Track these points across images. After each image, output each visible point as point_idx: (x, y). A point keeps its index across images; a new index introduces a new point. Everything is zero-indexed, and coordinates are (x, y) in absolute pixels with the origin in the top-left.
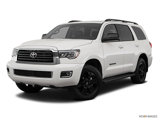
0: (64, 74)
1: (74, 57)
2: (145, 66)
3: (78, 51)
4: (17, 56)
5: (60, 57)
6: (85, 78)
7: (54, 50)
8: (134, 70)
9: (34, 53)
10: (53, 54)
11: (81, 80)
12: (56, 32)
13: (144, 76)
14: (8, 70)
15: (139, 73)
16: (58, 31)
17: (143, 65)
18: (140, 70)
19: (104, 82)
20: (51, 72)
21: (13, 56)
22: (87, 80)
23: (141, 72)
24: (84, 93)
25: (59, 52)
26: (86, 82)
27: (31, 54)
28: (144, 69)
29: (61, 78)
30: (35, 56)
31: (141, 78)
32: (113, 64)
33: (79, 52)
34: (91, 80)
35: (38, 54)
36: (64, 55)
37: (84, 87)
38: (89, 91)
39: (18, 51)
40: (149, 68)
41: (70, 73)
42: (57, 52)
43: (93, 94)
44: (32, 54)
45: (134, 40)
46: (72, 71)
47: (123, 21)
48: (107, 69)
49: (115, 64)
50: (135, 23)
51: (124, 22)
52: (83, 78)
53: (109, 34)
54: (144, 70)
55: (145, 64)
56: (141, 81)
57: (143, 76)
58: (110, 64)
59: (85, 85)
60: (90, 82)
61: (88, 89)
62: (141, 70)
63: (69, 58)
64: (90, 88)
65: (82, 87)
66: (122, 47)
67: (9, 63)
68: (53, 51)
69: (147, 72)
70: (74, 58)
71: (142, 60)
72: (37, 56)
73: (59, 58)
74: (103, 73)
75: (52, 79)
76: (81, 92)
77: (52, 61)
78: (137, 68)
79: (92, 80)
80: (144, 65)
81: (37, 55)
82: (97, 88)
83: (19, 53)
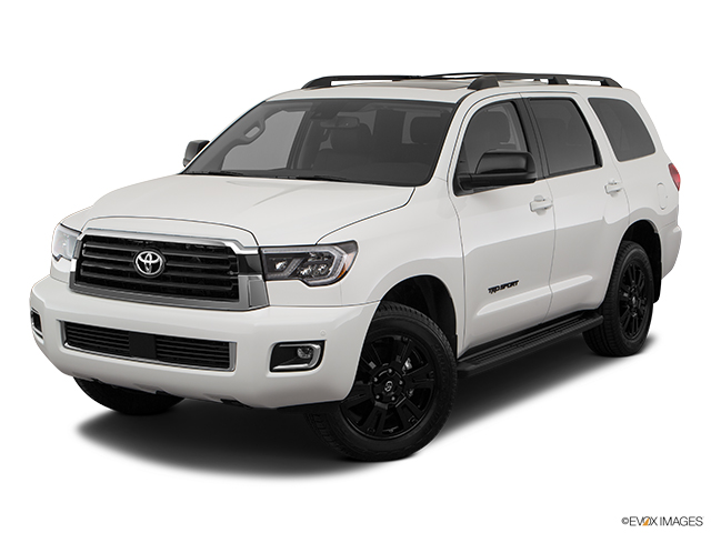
0: (286, 354)
1: (332, 275)
2: (647, 275)
3: (350, 246)
4: (74, 261)
5: (269, 276)
6: (378, 365)
7: (242, 245)
8: (596, 298)
9: (149, 254)
10: (235, 260)
11: (363, 373)
12: (250, 135)
13: (645, 318)
14: (36, 319)
15: (622, 310)
16: (256, 130)
17: (638, 273)
18: (626, 295)
19: (462, 374)
20: (227, 343)
21: (57, 259)
22: (390, 371)
23: (631, 306)
24: (376, 428)
25: (264, 251)
26: (383, 380)
27: (139, 257)
28: (641, 288)
29: (272, 370)
30: (155, 267)
31: (628, 330)
32: (503, 287)
33: (352, 255)
34: (408, 371)
35: (168, 258)
36: (287, 265)
37: (377, 403)
38: (395, 419)
39: (80, 238)
40: (664, 281)
41: (311, 349)
42: (256, 252)
43: (415, 432)
44: (143, 257)
45: (598, 163)
46: (322, 343)
47: (554, 80)
48: (478, 314)
49: (512, 284)
50: (606, 82)
51: (556, 83)
52: (372, 365)
53: (486, 155)
54: (641, 295)
55: (649, 267)
56: (629, 346)
57: (640, 321)
58: (493, 290)
59: (381, 395)
60: (401, 383)
61: (392, 409)
62: (631, 295)
63: (310, 282)
64: (404, 406)
65: (369, 405)
66: (545, 205)
67: (40, 285)
68: (237, 250)
69: (656, 299)
70: (329, 280)
71: (636, 250)
72: (167, 268)
73: (265, 280)
74: (459, 332)
75: (233, 373)
76: (360, 424)
77: (233, 295)
78: (613, 289)
79: (410, 370)
80: (645, 271)
81: (165, 264)
82: (435, 404)
83: (82, 248)
